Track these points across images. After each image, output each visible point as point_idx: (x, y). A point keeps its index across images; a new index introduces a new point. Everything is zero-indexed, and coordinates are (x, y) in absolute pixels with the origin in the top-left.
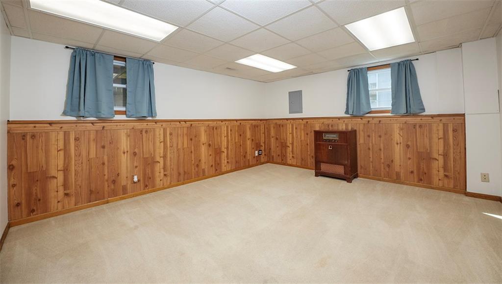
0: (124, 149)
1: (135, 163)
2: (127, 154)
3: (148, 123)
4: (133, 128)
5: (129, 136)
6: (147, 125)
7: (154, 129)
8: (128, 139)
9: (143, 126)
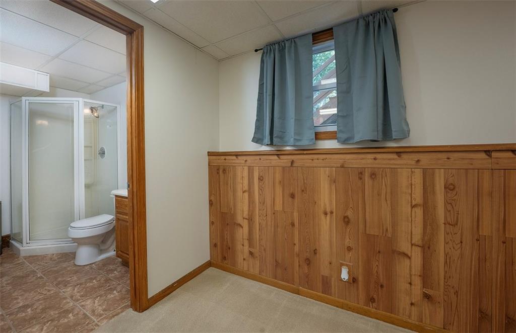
0: (325, 205)
1: (347, 240)
2: (331, 217)
3: (378, 156)
4: (342, 167)
5: (335, 182)
6: (375, 159)
7: (394, 171)
8: (333, 187)
9: (363, 161)
